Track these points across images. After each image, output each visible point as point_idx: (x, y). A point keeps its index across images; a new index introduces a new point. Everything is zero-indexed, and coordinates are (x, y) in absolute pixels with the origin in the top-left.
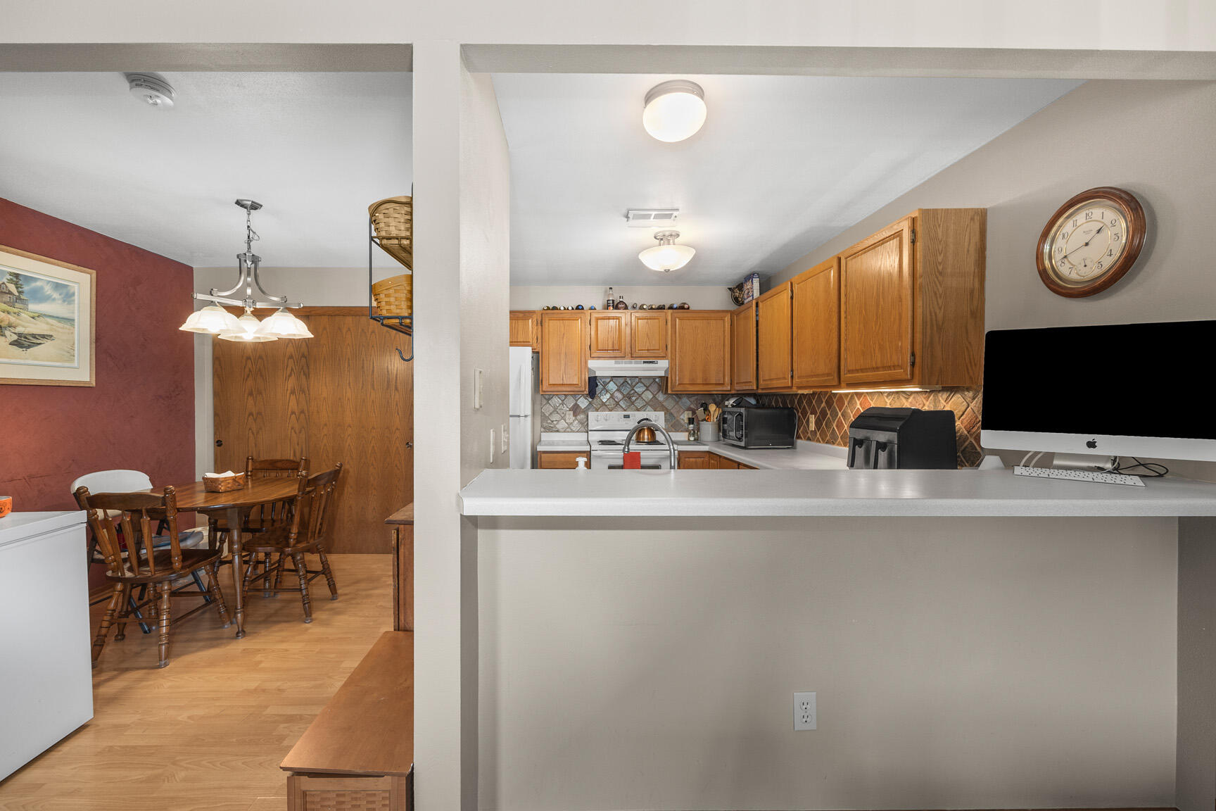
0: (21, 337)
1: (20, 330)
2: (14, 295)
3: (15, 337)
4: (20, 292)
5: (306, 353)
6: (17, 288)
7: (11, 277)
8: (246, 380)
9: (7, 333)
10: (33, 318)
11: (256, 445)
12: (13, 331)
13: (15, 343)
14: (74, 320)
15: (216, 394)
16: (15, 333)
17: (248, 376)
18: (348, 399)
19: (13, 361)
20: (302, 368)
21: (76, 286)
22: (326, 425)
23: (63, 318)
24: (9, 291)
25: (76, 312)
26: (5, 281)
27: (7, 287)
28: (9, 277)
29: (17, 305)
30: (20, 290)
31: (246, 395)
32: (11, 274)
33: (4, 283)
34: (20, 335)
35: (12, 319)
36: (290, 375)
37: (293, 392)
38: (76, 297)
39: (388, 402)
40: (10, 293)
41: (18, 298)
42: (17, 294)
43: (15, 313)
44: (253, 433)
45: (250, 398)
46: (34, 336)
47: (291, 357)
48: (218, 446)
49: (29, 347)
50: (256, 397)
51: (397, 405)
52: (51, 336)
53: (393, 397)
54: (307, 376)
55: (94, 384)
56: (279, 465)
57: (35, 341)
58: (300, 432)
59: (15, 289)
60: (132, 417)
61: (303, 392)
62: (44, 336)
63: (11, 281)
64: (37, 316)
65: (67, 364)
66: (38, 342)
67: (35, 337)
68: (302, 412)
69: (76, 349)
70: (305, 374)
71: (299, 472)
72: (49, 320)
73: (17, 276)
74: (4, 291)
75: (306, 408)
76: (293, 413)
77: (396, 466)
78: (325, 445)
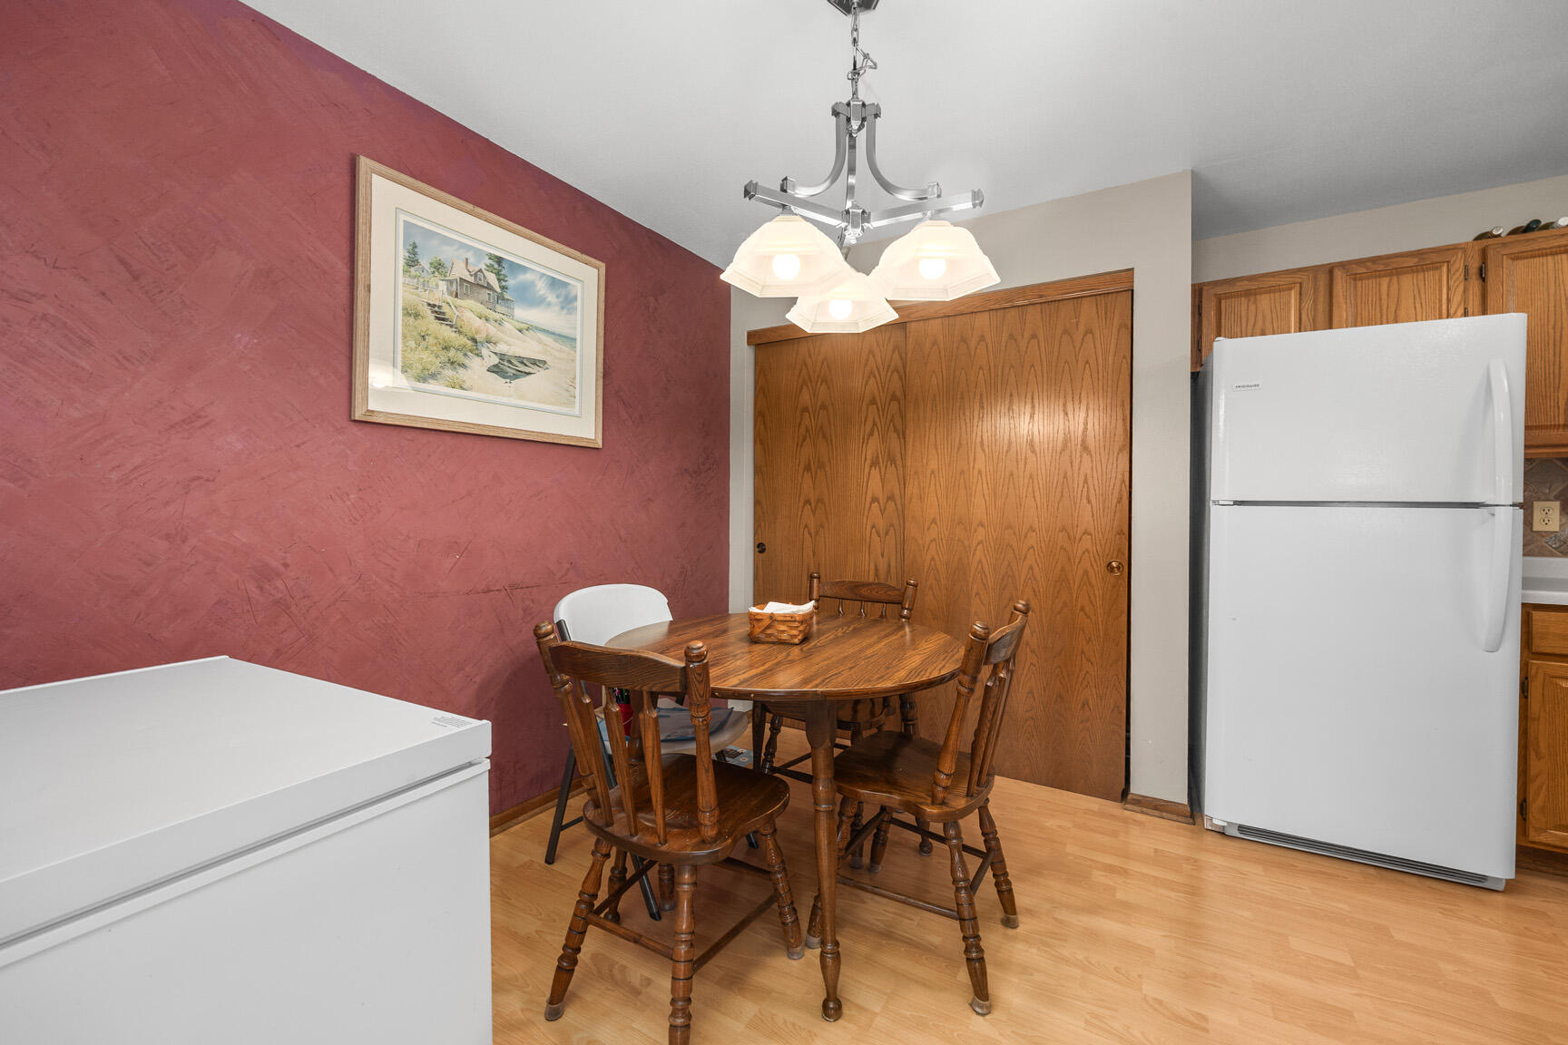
0: (503, 360)
1: (502, 348)
2: (496, 292)
3: (496, 360)
4: (503, 288)
5: (899, 393)
6: (499, 280)
7: (491, 262)
8: (801, 446)
9: (485, 352)
10: (520, 331)
11: (814, 553)
12: (493, 349)
13: (495, 370)
14: (575, 340)
15: (758, 470)
16: (495, 353)
17: (804, 440)
18: (980, 472)
19: (491, 398)
20: (892, 421)
21: (579, 285)
22: (934, 521)
23: (559, 335)
24: (488, 283)
25: (579, 327)
26: (483, 267)
27: (485, 277)
28: (489, 262)
29: (499, 308)
30: (504, 284)
31: (801, 471)
32: (491, 257)
33: (480, 271)
34: (502, 356)
35: (492, 329)
36: (871, 434)
37: (875, 463)
38: (579, 303)
39: (1065, 477)
40: (489, 287)
41: (500, 298)
42: (499, 290)
43: (496, 321)
44: (810, 534)
45: (807, 476)
46: (522, 361)
47: (873, 402)
48: (760, 552)
49: (515, 377)
50: (816, 473)
51: (1086, 482)
52: (545, 362)
53: (1076, 465)
54: (902, 435)
55: (599, 444)
56: (864, 591)
57: (523, 368)
58: (887, 534)
59: (497, 282)
60: (649, 499)
61: (893, 461)
62: (534, 362)
63: (490, 267)
64: (526, 329)
65: (564, 410)
66: (527, 370)
67: (522, 363)
68: (891, 498)
69: (577, 386)
70: (896, 430)
71: (903, 608)
72: (542, 336)
73: (499, 260)
74: (480, 283)
75: (897, 492)
76: (875, 500)
77: (1082, 609)
78: (933, 559)
